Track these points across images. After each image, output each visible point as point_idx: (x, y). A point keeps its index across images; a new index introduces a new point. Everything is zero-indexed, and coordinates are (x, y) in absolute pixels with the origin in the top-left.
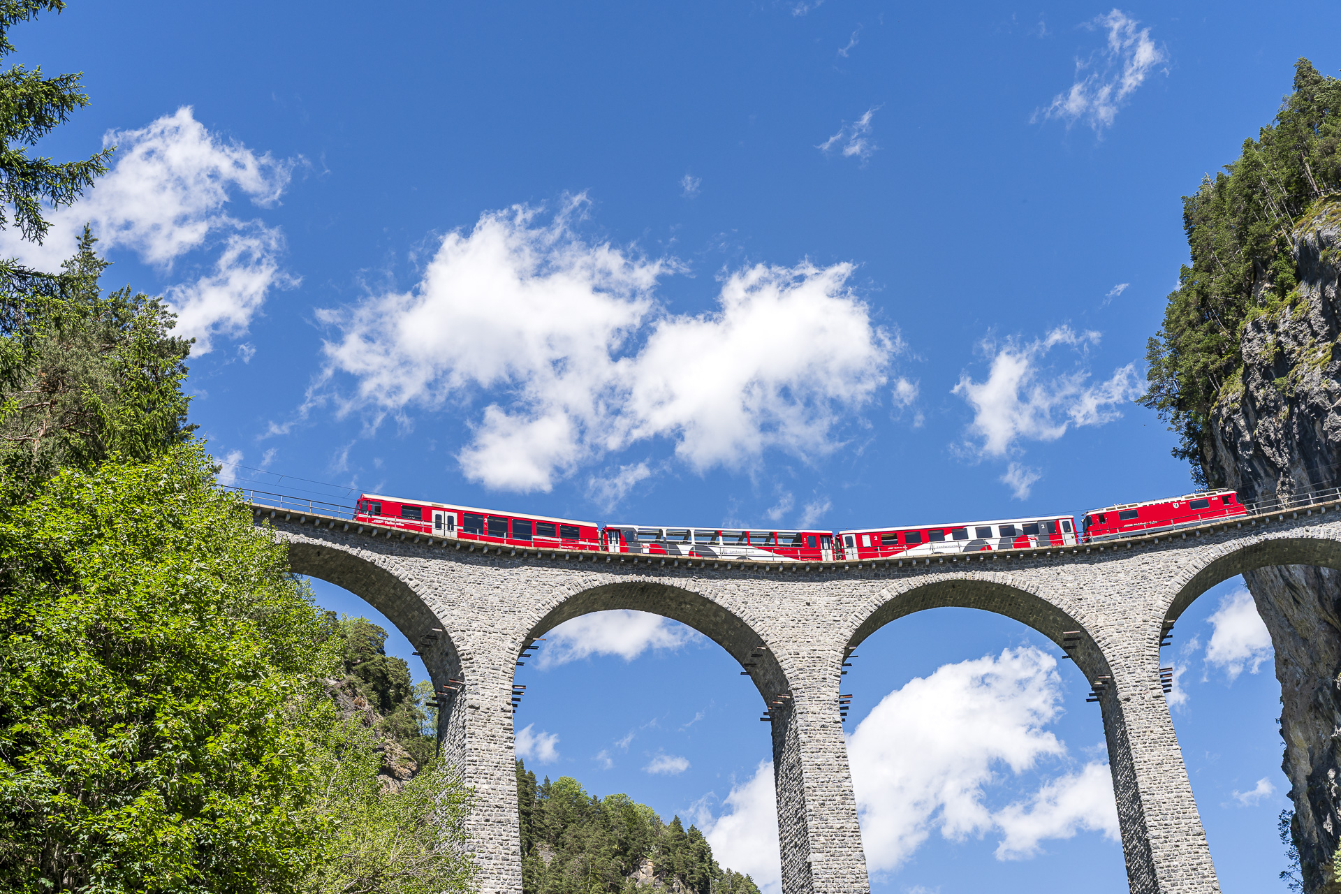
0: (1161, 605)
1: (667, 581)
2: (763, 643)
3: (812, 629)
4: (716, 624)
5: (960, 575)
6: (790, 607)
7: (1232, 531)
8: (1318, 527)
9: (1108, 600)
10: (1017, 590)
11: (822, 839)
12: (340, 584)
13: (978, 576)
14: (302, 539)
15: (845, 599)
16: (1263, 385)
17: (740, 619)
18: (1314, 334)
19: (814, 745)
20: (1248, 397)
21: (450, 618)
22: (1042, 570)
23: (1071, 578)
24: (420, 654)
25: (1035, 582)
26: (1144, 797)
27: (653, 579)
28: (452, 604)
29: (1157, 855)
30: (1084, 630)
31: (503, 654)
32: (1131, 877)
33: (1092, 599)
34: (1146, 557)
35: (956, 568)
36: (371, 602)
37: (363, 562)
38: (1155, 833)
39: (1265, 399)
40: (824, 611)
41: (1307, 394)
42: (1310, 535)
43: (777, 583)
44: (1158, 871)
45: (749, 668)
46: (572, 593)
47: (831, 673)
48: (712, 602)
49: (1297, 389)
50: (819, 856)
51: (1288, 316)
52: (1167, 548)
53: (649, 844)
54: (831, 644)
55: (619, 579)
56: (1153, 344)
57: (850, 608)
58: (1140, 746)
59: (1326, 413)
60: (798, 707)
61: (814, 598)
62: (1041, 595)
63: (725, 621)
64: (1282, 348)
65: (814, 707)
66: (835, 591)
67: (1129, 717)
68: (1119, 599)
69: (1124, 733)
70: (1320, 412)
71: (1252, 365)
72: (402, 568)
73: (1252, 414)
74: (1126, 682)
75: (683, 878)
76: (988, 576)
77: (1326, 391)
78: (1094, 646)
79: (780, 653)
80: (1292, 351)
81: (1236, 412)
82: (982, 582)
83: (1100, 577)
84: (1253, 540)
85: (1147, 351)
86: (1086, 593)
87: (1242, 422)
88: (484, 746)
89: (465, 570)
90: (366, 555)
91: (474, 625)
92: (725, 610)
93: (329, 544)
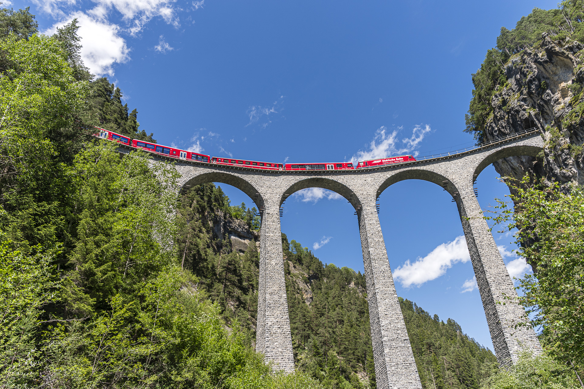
0: (472, 170)
1: (323, 177)
2: (353, 192)
3: (367, 187)
4: (339, 189)
5: (410, 168)
6: (360, 182)
7: (493, 147)
8: (520, 142)
9: (456, 171)
10: (427, 171)
11: (373, 244)
12: (231, 185)
13: (415, 168)
14: (218, 171)
15: (376, 178)
16: (499, 112)
17: (345, 186)
18: (514, 91)
19: (369, 218)
20: (495, 117)
21: (261, 191)
22: (435, 165)
23: (444, 166)
24: (255, 202)
25: (433, 168)
26: (471, 225)
27: (320, 177)
28: (262, 187)
29: (477, 242)
30: (449, 180)
31: (276, 199)
32: (470, 251)
33: (451, 171)
34: (466, 157)
35: (408, 167)
36: (240, 189)
37: (235, 176)
38: (476, 235)
39: (500, 115)
40: (370, 182)
41: (513, 108)
42: (518, 145)
43: (356, 175)
44: (477, 246)
45: (350, 200)
46: (296, 182)
47: (373, 198)
48: (337, 182)
49: (510, 108)
50: (372, 249)
51: (505, 90)
52: (473, 154)
53: (352, 278)
54: (373, 191)
55: (309, 177)
56: (467, 116)
57: (378, 180)
58: (469, 211)
59: (520, 112)
60: (364, 208)
61: (367, 179)
62: (435, 172)
63: (341, 187)
64: (504, 99)
65: (369, 208)
66: (373, 176)
67: (465, 203)
68: (459, 170)
69: (464, 208)
70: (518, 112)
71: (495, 107)
72: (247, 178)
73: (497, 122)
74: (463, 193)
75: (362, 285)
76: (418, 168)
77: (519, 105)
78: (452, 184)
79: (357, 194)
80: (507, 99)
81: (492, 123)
82: (417, 170)
83: (453, 165)
84: (500, 149)
85: (465, 118)
86: (449, 169)
87: (494, 125)
88: (271, 224)
89: (265, 178)
90: (236, 175)
91: (268, 192)
92: (341, 184)
93: (225, 172)
